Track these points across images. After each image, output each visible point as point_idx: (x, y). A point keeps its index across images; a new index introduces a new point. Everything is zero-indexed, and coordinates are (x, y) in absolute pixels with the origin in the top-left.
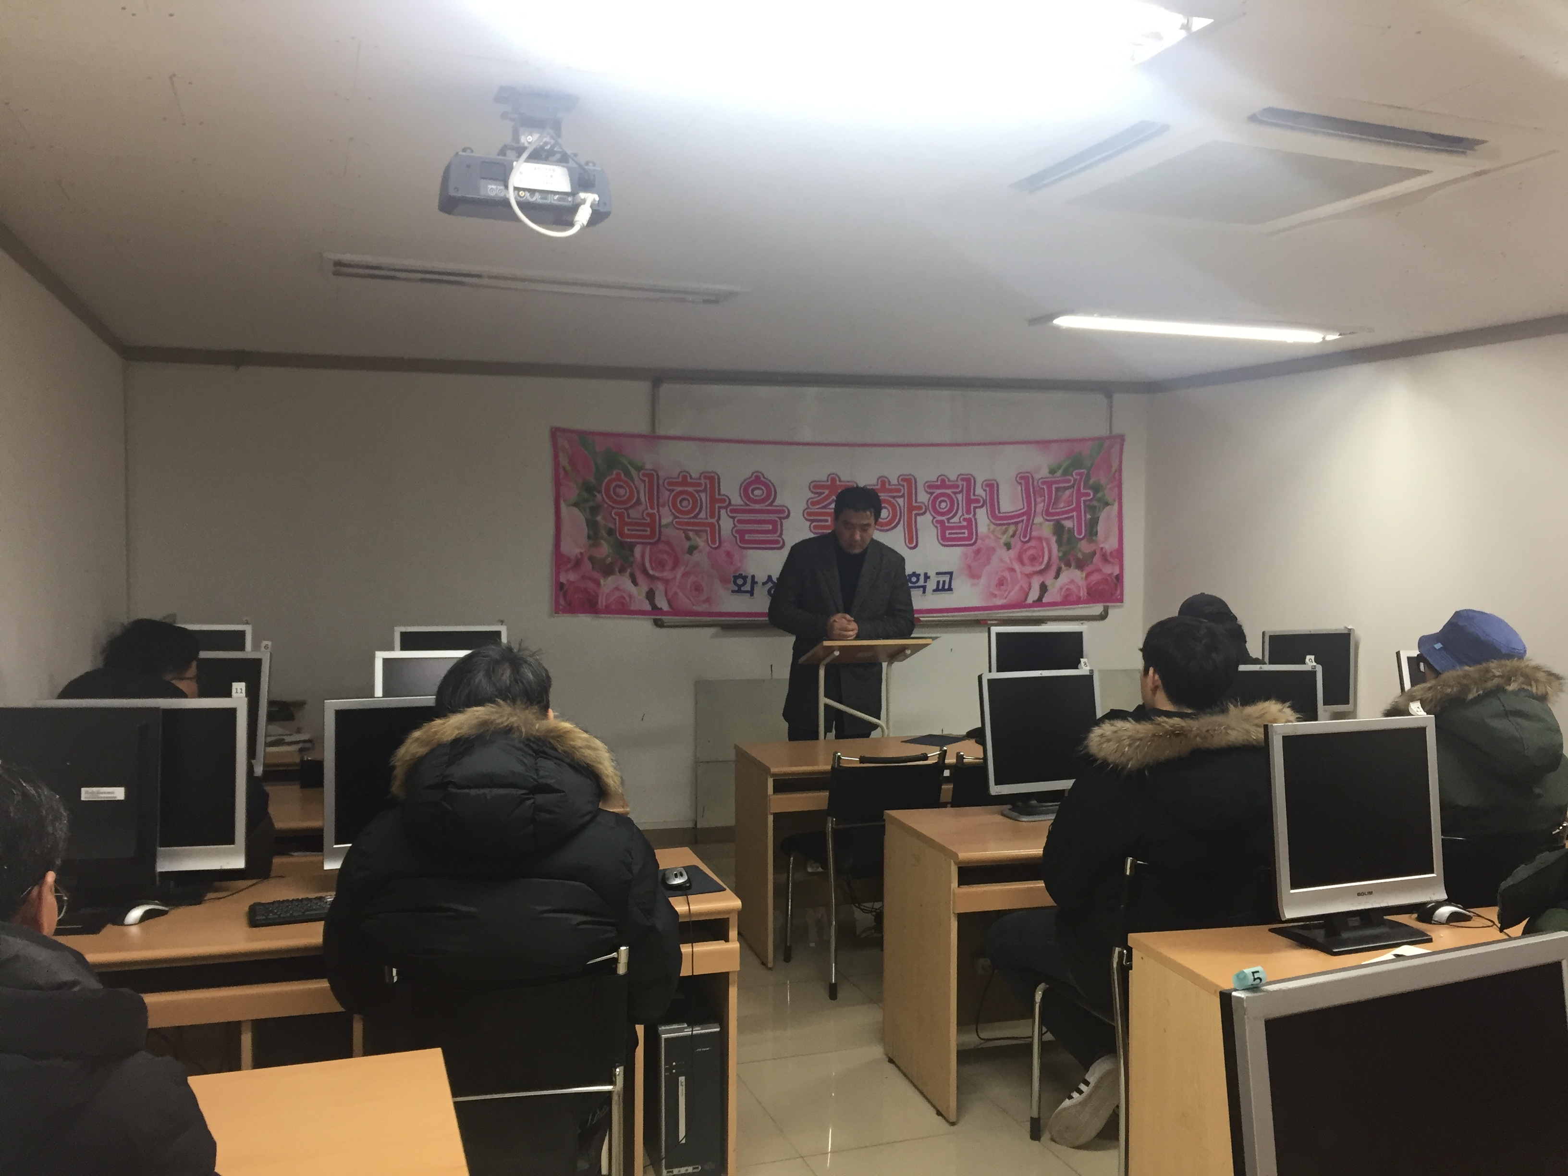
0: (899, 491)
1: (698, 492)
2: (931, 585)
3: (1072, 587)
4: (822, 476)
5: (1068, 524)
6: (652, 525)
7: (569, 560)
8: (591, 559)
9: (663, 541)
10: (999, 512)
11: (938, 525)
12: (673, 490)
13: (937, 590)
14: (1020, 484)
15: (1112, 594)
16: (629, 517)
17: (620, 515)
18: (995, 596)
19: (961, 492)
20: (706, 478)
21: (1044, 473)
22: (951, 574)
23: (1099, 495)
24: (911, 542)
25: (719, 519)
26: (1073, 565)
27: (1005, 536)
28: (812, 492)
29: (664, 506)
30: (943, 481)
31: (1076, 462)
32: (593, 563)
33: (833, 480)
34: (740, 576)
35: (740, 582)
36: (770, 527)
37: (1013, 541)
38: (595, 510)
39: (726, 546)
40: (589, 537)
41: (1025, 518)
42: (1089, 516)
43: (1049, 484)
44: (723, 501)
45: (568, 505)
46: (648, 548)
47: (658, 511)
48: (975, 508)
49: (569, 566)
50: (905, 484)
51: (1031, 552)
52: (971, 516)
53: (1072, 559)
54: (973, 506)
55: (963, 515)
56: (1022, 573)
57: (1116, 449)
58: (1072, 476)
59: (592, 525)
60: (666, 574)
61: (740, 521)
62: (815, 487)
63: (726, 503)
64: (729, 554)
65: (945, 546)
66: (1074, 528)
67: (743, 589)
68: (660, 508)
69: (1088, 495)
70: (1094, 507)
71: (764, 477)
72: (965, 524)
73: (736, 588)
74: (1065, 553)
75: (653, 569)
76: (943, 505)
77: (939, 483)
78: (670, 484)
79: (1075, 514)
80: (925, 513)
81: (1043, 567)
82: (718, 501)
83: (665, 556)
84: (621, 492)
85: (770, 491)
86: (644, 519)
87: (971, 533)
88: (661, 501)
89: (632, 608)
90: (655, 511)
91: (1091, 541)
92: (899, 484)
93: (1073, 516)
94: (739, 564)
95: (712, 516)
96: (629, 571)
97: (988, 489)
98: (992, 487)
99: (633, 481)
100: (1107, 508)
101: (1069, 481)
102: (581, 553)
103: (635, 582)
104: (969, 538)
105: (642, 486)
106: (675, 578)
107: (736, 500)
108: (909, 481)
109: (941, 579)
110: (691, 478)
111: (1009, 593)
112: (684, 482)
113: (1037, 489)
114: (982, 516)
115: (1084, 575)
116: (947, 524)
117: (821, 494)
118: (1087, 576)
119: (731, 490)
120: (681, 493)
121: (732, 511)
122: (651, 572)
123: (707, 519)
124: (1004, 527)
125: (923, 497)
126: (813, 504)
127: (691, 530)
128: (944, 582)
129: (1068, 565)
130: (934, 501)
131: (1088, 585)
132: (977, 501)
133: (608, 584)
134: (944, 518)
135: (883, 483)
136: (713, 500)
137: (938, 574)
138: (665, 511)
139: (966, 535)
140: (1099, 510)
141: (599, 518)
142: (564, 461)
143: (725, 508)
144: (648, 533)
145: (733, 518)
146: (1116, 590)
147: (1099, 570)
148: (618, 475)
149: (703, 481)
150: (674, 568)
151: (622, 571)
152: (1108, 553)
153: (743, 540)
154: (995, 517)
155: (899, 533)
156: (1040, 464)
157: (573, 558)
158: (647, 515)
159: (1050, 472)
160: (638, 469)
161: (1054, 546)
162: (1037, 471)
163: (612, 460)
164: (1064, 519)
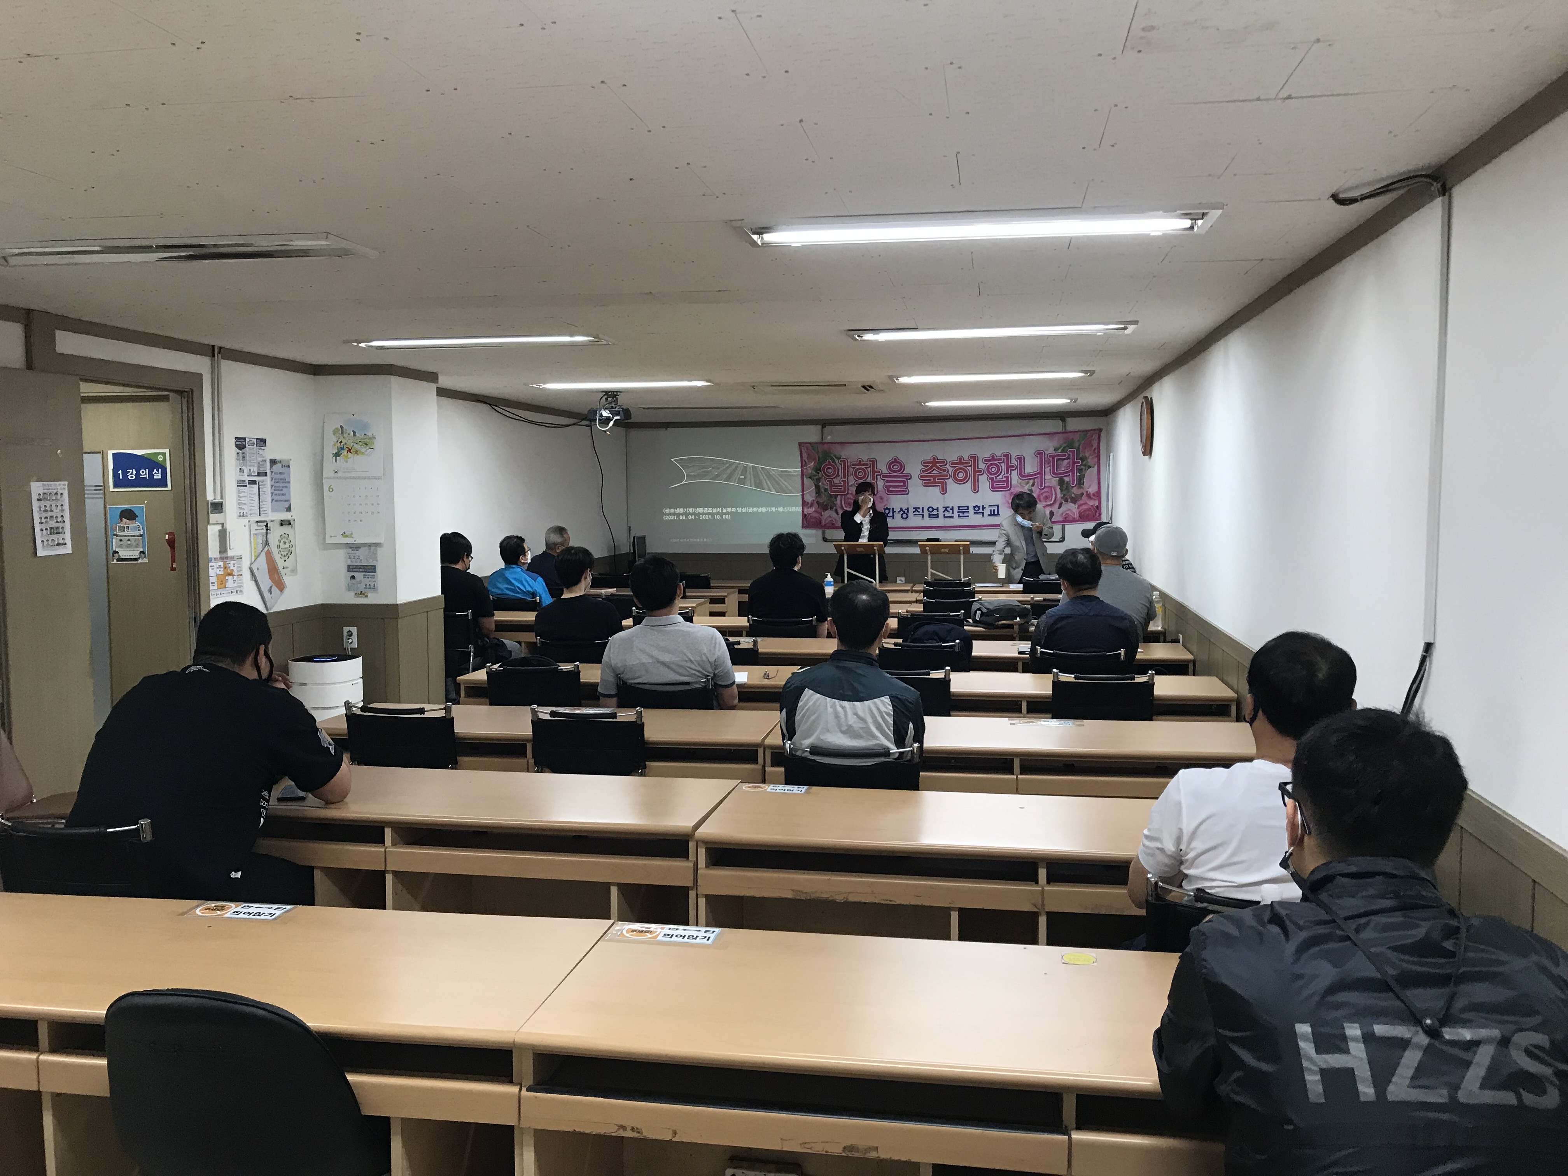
0: (969, 463)
1: (866, 467)
2: (987, 512)
3: (1069, 512)
4: (928, 458)
5: (1066, 479)
6: (844, 485)
7: (808, 503)
8: (818, 503)
10: (1024, 473)
11: (990, 481)
12: (855, 468)
13: (990, 515)
14: (1038, 457)
16: (834, 483)
17: (829, 481)
19: (1003, 462)
20: (870, 461)
21: (1051, 450)
22: (998, 506)
23: (1084, 463)
24: (975, 489)
26: (1069, 500)
28: (924, 466)
29: (850, 475)
30: (993, 457)
31: (1070, 445)
32: (818, 505)
33: (934, 459)
36: (902, 484)
38: (818, 480)
40: (816, 493)
41: (1039, 476)
42: (1078, 474)
43: (1053, 457)
45: (807, 478)
49: (808, 506)
50: (972, 460)
51: (1044, 495)
52: (1009, 474)
53: (1068, 497)
54: (1010, 469)
55: (1005, 474)
58: (1067, 452)
59: (818, 487)
61: (887, 482)
63: (880, 473)
65: (993, 491)
66: (1070, 481)
68: (849, 477)
69: (1079, 462)
70: (1082, 469)
71: (899, 459)
72: (1005, 480)
74: (1064, 494)
76: (993, 469)
77: (991, 458)
78: (853, 465)
79: (1070, 473)
80: (983, 473)
81: (1051, 502)
82: (875, 473)
84: (830, 470)
85: (902, 466)
86: (840, 483)
87: (1007, 485)
88: (849, 473)
90: (846, 479)
91: (1080, 488)
92: (969, 460)
94: (886, 503)
97: (1019, 460)
98: (1021, 459)
99: (836, 465)
100: (1089, 468)
101: (1065, 455)
102: (814, 500)
104: (1007, 487)
105: (840, 466)
107: (885, 471)
108: (974, 458)
109: (992, 508)
110: (863, 462)
112: (860, 464)
113: (1046, 459)
114: (1015, 475)
115: (1077, 506)
116: (995, 480)
117: (927, 466)
118: (1079, 506)
119: (883, 467)
120: (860, 469)
121: (883, 477)
125: (982, 466)
126: (924, 471)
128: (994, 510)
129: (1066, 501)
130: (988, 468)
131: (1079, 512)
132: (1013, 467)
133: (826, 513)
134: (994, 477)
135: (960, 459)
137: (990, 506)
140: (1085, 470)
141: (820, 484)
142: (805, 457)
143: (880, 475)
144: (843, 489)
145: (884, 480)
147: (1086, 503)
148: (829, 462)
149: (869, 463)
152: (1091, 493)
153: (888, 491)
154: (1021, 475)
155: (969, 485)
156: (1049, 446)
157: (810, 502)
158: (842, 481)
159: (1055, 450)
160: (838, 458)
161: (1059, 491)
162: (1047, 450)
163: (827, 455)
164: (1064, 476)
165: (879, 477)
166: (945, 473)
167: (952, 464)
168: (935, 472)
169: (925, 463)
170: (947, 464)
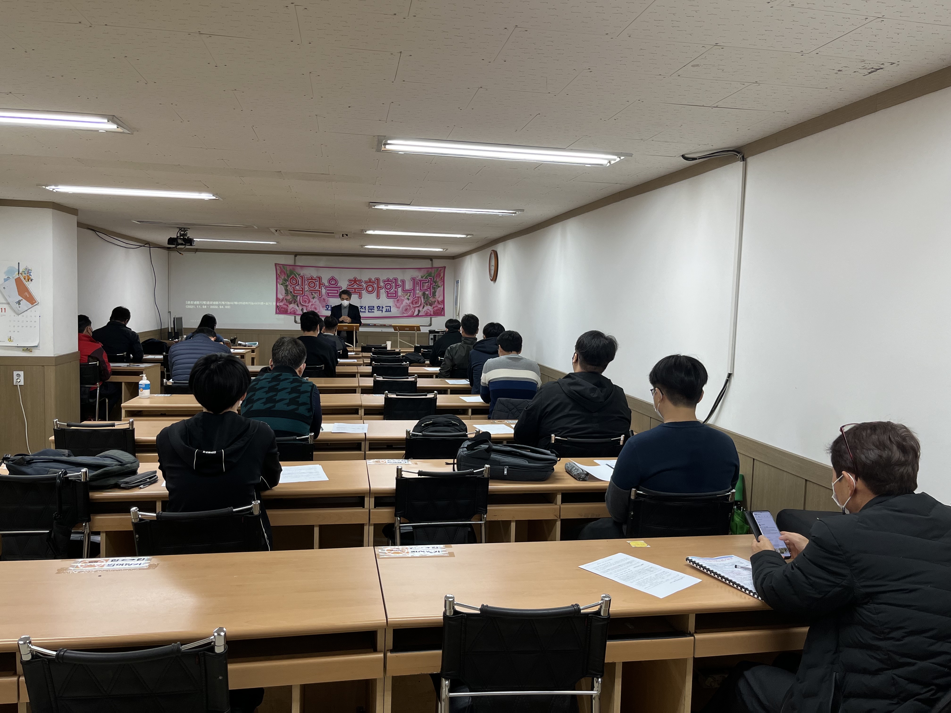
0: (375, 282)
1: (315, 282)
2: (384, 310)
3: (428, 311)
4: (352, 278)
5: (427, 293)
6: (302, 291)
7: (280, 299)
8: (286, 299)
9: (306, 295)
10: (405, 289)
11: (386, 293)
12: (309, 281)
13: (386, 311)
14: (412, 281)
15: (441, 314)
16: (296, 288)
17: (294, 288)
18: (404, 313)
19: (394, 283)
20: (318, 278)
21: (420, 277)
22: (390, 307)
23: (436, 284)
24: (378, 297)
25: (321, 290)
26: (428, 304)
27: (407, 296)
28: (349, 282)
29: (306, 285)
31: (430, 275)
32: (286, 301)
33: (355, 279)
34: (327, 305)
35: (327, 307)
36: (336, 292)
37: (409, 298)
38: (287, 286)
39: (323, 297)
40: (285, 293)
41: (413, 291)
42: (433, 290)
43: (421, 281)
44: (323, 284)
45: (280, 285)
46: (301, 297)
47: (304, 287)
48: (398, 287)
49: (280, 301)
50: (377, 280)
51: (415, 301)
52: (396, 290)
53: (428, 303)
54: (397, 287)
55: (394, 289)
56: (413, 307)
57: (442, 271)
58: (428, 279)
59: (286, 290)
60: (306, 304)
61: (327, 290)
62: (349, 281)
64: (324, 299)
65: (388, 298)
66: (428, 294)
67: (328, 309)
68: (305, 286)
69: (433, 284)
70: (435, 288)
71: (335, 278)
72: (394, 292)
73: (326, 309)
74: (426, 301)
75: (302, 302)
76: (388, 286)
77: (387, 280)
78: (308, 279)
79: (429, 290)
80: (383, 288)
81: (419, 305)
83: (306, 299)
84: (294, 281)
85: (336, 282)
86: (300, 289)
87: (396, 295)
88: (305, 284)
89: (297, 313)
90: (303, 287)
91: (434, 298)
92: (375, 280)
93: (428, 290)
94: (327, 302)
95: (319, 289)
96: (296, 303)
97: (402, 282)
98: (403, 282)
99: (297, 278)
100: (439, 288)
101: (427, 280)
102: (283, 298)
103: (298, 307)
104: (396, 296)
105: (300, 280)
106: (309, 306)
107: (327, 284)
108: (378, 280)
109: (387, 308)
110: (314, 278)
111: (409, 312)
112: (312, 279)
113: (417, 282)
114: (400, 290)
115: (432, 308)
116: (389, 292)
117: (351, 283)
118: (433, 308)
119: (325, 281)
120: (311, 282)
121: (325, 287)
122: (302, 304)
123: (318, 289)
124: (406, 294)
125: (382, 284)
126: (349, 285)
127: (313, 292)
128: (388, 309)
129: (427, 304)
130: (385, 285)
131: (433, 311)
132: (399, 285)
133: (291, 306)
134: (388, 290)
135: (370, 280)
136: (320, 284)
137: (386, 306)
138: (306, 287)
139: (395, 296)
140: (437, 288)
141: (288, 288)
142: (278, 272)
144: (301, 293)
145: (326, 289)
146: (442, 313)
147: (437, 306)
148: (293, 276)
149: (317, 279)
150: (309, 303)
151: (294, 303)
152: (440, 301)
153: (328, 295)
154: (404, 290)
155: (375, 294)
156: (418, 275)
157: (281, 299)
158: (301, 288)
159: (421, 278)
160: (299, 275)
161: (422, 299)
162: (418, 277)
163: (292, 272)
164: (425, 291)
165: (323, 287)
166: (361, 287)
167: (365, 282)
168: (355, 286)
169: (350, 281)
170: (362, 282)
